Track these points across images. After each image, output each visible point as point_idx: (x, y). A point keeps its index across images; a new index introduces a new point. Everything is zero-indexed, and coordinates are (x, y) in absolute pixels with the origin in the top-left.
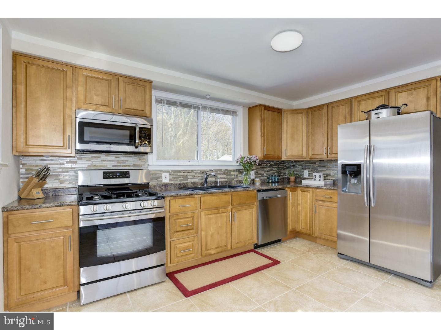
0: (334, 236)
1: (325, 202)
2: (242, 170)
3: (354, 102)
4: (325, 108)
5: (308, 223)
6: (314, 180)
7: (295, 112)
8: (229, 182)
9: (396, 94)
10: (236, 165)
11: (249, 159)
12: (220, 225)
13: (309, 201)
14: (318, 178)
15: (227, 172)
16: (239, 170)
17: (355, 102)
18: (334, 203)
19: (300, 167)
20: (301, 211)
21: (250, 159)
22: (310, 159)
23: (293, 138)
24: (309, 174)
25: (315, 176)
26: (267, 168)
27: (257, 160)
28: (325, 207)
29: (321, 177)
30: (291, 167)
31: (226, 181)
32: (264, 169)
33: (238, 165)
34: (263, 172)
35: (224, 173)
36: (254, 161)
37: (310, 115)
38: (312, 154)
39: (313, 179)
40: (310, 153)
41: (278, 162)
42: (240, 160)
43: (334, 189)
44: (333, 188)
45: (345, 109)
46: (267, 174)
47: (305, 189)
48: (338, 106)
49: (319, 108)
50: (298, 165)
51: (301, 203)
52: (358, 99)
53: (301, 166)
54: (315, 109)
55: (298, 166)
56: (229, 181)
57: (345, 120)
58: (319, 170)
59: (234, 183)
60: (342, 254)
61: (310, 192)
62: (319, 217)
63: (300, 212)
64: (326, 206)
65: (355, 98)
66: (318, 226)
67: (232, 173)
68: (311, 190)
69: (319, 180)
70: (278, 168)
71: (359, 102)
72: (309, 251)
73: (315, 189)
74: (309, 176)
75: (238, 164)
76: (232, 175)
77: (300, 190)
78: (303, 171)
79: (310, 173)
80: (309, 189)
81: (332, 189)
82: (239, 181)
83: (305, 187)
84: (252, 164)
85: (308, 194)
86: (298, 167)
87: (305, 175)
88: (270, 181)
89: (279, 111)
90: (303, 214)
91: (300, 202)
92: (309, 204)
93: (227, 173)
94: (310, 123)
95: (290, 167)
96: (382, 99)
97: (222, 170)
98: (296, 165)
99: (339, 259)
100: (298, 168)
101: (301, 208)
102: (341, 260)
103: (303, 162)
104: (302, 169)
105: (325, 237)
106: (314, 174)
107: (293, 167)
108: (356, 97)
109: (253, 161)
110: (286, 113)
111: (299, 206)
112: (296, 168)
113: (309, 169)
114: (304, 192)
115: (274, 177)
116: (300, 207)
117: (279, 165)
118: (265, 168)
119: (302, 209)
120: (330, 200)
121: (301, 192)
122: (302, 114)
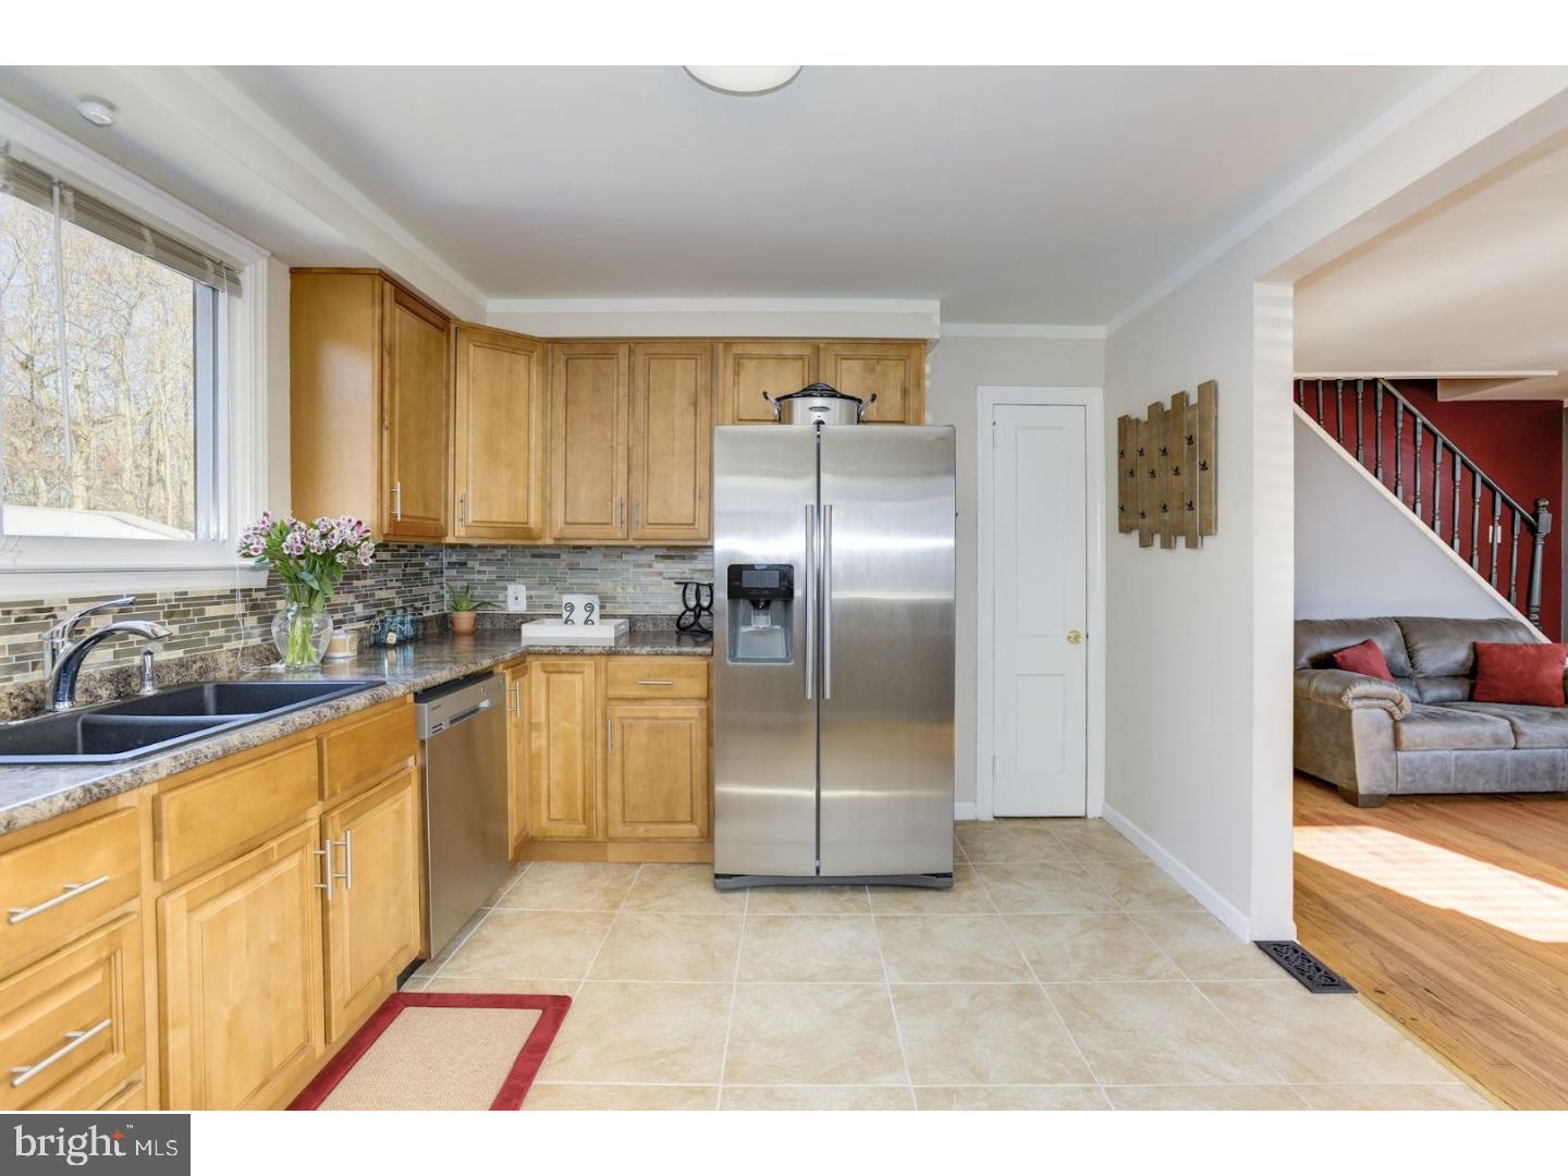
0: (681, 819)
1: (645, 702)
2: (262, 595)
3: (721, 356)
4: (620, 354)
5: (580, 792)
6: (566, 622)
7: (503, 341)
8: (199, 664)
9: (836, 362)
10: (242, 568)
11: (317, 533)
12: (272, 939)
13: (579, 707)
14: (579, 614)
15: (183, 608)
16: (246, 592)
17: (725, 358)
18: (679, 702)
19: (490, 572)
20: (544, 752)
21: (324, 536)
22: (556, 539)
23: (490, 447)
24: (529, 598)
25: (571, 607)
26: (365, 578)
27: (367, 539)
28: (646, 721)
29: (592, 611)
30: (446, 573)
31: (181, 664)
32: (355, 583)
33: (253, 569)
34: (351, 598)
35: (169, 615)
36: (348, 549)
37: (561, 367)
38: (566, 523)
39: (560, 616)
40: (558, 516)
41: (403, 551)
42: (263, 540)
43: (680, 654)
44: (676, 650)
45: (693, 374)
46: (365, 607)
47: (564, 662)
48: (672, 357)
49: (601, 349)
50: (481, 565)
51: (543, 719)
52: (737, 350)
53: (494, 568)
54: (581, 348)
55: (477, 567)
56: (203, 660)
57: (692, 409)
58: (573, 581)
59: (226, 669)
60: (731, 876)
61: (586, 673)
62: (623, 765)
63: (539, 755)
64: (649, 718)
65: (726, 344)
66: (619, 796)
67: (210, 611)
68: (588, 663)
69: (586, 622)
70: (404, 575)
71: (738, 358)
72: (615, 905)
73: (604, 659)
74: (529, 606)
75: (251, 562)
76: (212, 623)
77: (539, 668)
78: (505, 588)
79: (533, 593)
80: (579, 660)
81: (673, 654)
82: (253, 655)
83: (564, 654)
84: (338, 561)
85: (577, 678)
86: (479, 572)
87: (511, 600)
88: (392, 638)
89: (439, 322)
90: (556, 761)
91: (541, 718)
92: (578, 718)
93: (186, 613)
94: (560, 400)
95: (442, 572)
96: (804, 364)
97: (154, 595)
98: (470, 564)
99: (722, 895)
100: (482, 577)
101: (544, 743)
102: (730, 896)
103: (505, 552)
104: (500, 578)
105: (647, 831)
106: (567, 598)
107: (453, 572)
108: (729, 342)
109: (342, 547)
110: (469, 341)
111: (534, 735)
112: (471, 577)
113: (528, 581)
114: (555, 675)
115: (398, 619)
116: (539, 736)
117: (406, 566)
118: (358, 578)
119: (548, 744)
120: (665, 694)
121: (543, 676)
122: (530, 357)
